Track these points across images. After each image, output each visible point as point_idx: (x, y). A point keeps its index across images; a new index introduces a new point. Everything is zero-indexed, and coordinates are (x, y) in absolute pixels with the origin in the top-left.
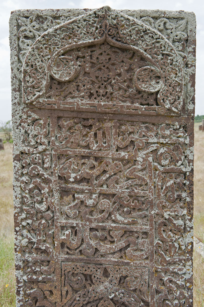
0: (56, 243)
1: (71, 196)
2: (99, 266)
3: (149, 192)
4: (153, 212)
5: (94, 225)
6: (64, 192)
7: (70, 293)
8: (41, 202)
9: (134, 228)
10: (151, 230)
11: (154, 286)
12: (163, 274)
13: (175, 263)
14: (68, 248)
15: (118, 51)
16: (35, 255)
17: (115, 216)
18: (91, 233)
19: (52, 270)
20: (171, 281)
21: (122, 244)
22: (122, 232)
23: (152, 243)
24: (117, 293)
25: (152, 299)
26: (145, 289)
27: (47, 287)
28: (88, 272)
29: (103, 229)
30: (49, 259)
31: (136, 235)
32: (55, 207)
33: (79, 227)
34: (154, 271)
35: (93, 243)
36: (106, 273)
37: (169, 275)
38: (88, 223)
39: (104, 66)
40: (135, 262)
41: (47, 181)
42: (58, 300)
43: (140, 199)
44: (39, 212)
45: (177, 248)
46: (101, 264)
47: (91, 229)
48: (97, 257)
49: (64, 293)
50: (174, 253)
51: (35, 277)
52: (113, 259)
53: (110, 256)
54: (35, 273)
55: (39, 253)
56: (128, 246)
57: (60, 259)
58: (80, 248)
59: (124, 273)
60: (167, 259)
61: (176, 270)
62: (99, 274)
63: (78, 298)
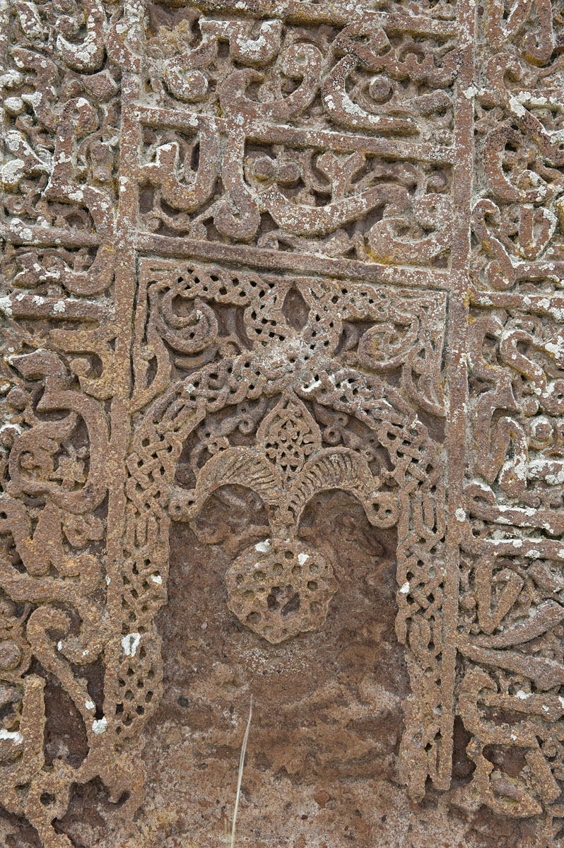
0: (123, 180)
1: (185, 24)
2: (271, 277)
3: (462, 21)
4: (470, 93)
5: (260, 128)
6: (163, 9)
7: (165, 366)
8: (76, 37)
9: (403, 148)
10: (460, 154)
11: (465, 358)
12: (496, 319)
13: (540, 281)
14: (165, 206)
16: (45, 225)
17: (337, 100)
18: (250, 161)
19: (104, 277)
20: (524, 345)
21: (361, 202)
22: (358, 159)
23: (461, 203)
24: (331, 378)
25: (456, 404)
26: (429, 366)
27: (80, 339)
28: (232, 297)
29: (295, 147)
30: (93, 238)
31: (407, 175)
32: (126, 56)
33: (207, 130)
34: (467, 305)
35: (254, 193)
36: (295, 302)
37: (519, 326)
38: (240, 119)
40: (400, 268)
42: (120, 390)
43: (426, 46)
44: (70, 70)
45: (550, 223)
46: (280, 271)
47: (253, 145)
48: (267, 246)
49: (142, 366)
50: (540, 242)
51: (40, 300)
52: (319, 255)
53: (314, 244)
54: (40, 286)
55: (60, 219)
56: (376, 213)
57: (134, 239)
58: (208, 213)
59: (360, 308)
60: (515, 265)
61: (544, 304)
62: (272, 305)
63: (190, 388)
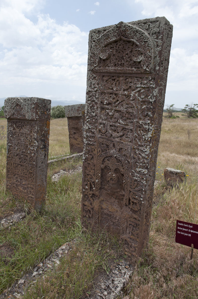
0: (97, 129)
1: (105, 110)
2: (112, 142)
3: (134, 111)
4: (135, 120)
5: (111, 124)
6: (102, 109)
7: (101, 151)
8: (94, 112)
9: (127, 127)
10: (133, 128)
11: (132, 155)
12: (137, 150)
13: (142, 146)
14: (101, 132)
15: (127, 43)
16: (90, 134)
17: (119, 121)
18: (110, 127)
19: (95, 140)
20: (140, 154)
21: (121, 134)
22: (121, 128)
23: (133, 135)
24: (117, 155)
25: (131, 160)
26: (128, 155)
27: (93, 147)
28: (107, 144)
29: (115, 126)
30: (94, 136)
31: (128, 130)
32: (98, 115)
33: (106, 124)
34: (133, 148)
35: (110, 132)
36: (114, 145)
37: (140, 151)
38: (109, 123)
39: (121, 51)
40: (125, 142)
41: (96, 103)
42: (96, 153)
43: (131, 114)
44: (93, 116)
45: (143, 138)
46: (113, 141)
47: (111, 126)
48: (112, 138)
49: (99, 151)
50: (142, 141)
51: (89, 142)
52: (117, 140)
53: (117, 138)
54: (90, 141)
55: (92, 133)
56: (123, 135)
57: (98, 136)
58: (106, 134)
59: (121, 147)
60: (139, 143)
61: (142, 149)
62: (112, 145)
63: (103, 154)
